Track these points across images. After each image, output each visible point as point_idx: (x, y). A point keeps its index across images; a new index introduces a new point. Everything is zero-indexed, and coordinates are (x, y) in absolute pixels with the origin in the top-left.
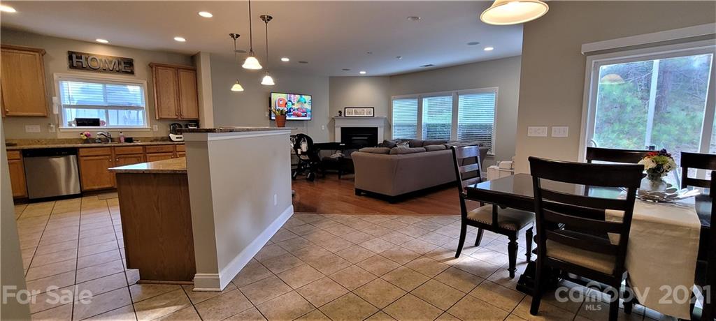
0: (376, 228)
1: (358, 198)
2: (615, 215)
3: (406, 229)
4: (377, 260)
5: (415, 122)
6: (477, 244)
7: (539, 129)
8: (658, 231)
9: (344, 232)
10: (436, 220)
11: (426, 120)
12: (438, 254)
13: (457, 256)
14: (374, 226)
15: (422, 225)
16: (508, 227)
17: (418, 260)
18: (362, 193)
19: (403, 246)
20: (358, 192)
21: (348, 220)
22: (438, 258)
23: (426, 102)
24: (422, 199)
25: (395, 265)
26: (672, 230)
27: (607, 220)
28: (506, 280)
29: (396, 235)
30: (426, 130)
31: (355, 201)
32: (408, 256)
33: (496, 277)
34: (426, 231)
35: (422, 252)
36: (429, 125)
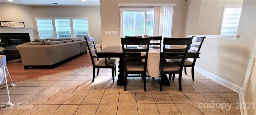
0: (47, 83)
1: (27, 71)
2: (144, 53)
3: (65, 78)
4: (56, 97)
5: (52, 30)
6: (98, 75)
7: (108, 32)
8: (153, 56)
9: (26, 90)
10: (77, 71)
11: (58, 30)
12: (85, 83)
13: (93, 82)
14: (46, 82)
15: (71, 74)
16: (111, 65)
17: (78, 89)
18: (29, 68)
19: (67, 86)
20: (26, 67)
21: (25, 84)
22: (86, 85)
23: (56, 21)
24: (66, 64)
25: (68, 95)
26: (155, 55)
27: (142, 55)
28: (113, 84)
29: (60, 82)
30: (59, 34)
31: (26, 73)
32: (72, 89)
33: (109, 84)
34: (75, 76)
35: (78, 85)
36: (60, 32)
